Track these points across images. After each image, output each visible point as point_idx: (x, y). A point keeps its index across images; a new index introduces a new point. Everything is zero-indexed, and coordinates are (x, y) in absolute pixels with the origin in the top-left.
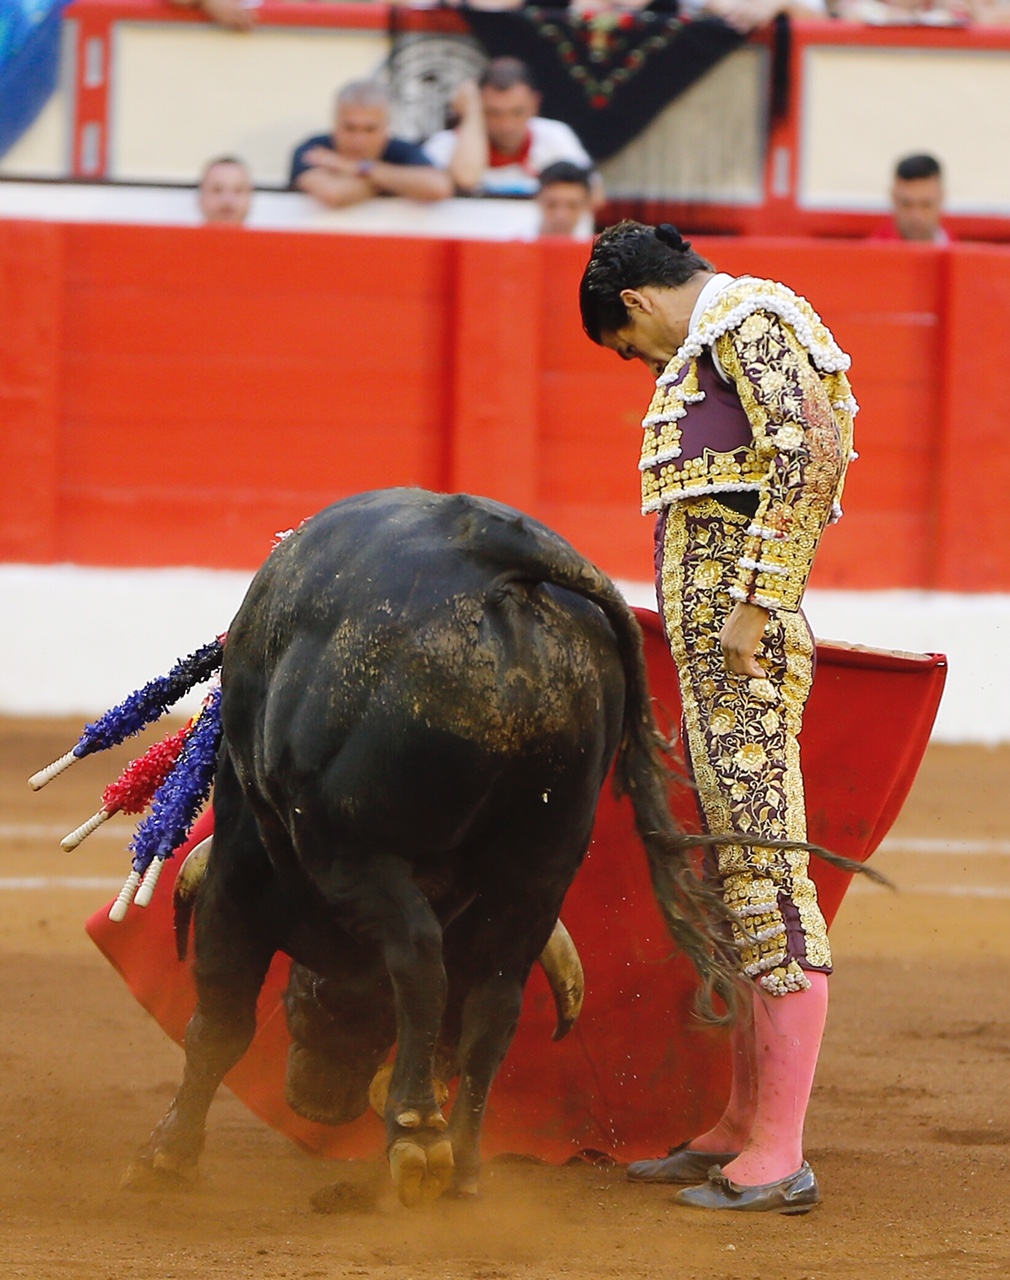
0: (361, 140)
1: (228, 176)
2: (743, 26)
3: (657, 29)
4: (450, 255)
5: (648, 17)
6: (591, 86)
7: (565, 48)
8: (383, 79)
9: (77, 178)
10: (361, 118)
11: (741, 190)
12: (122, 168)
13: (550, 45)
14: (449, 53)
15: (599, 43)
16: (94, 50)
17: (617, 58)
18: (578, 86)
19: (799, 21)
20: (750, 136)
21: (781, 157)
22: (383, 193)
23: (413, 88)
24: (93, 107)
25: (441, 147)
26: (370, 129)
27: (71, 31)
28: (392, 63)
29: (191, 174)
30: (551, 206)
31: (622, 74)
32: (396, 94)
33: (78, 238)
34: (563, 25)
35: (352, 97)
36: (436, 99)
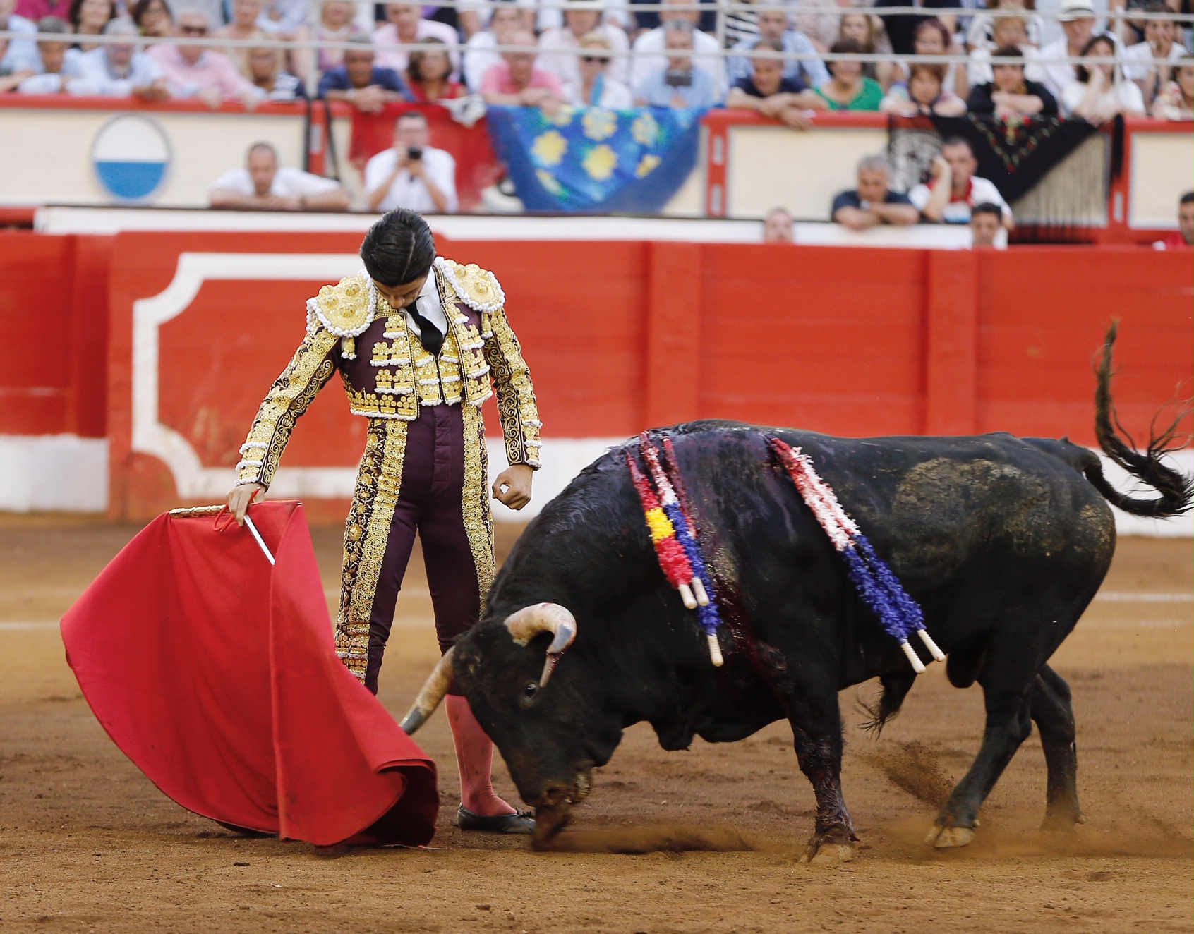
0: (873, 190)
1: (781, 219)
2: (1094, 122)
3: (1046, 124)
4: (925, 258)
5: (1040, 118)
6: (1006, 158)
7: (991, 137)
8: (884, 154)
9: (710, 216)
10: (870, 177)
11: (1095, 218)
12: (736, 209)
13: (983, 136)
14: (923, 141)
15: (1011, 134)
16: (718, 143)
17: (1021, 141)
18: (1000, 160)
19: (1129, 120)
20: (1100, 188)
21: (1118, 199)
22: (885, 221)
23: (902, 162)
24: (718, 176)
25: (920, 196)
26: (877, 183)
27: (704, 132)
28: (890, 149)
29: (761, 212)
30: (978, 226)
31: (1024, 152)
32: (894, 166)
33: (709, 252)
34: (990, 124)
35: (867, 165)
36: (915, 167)
